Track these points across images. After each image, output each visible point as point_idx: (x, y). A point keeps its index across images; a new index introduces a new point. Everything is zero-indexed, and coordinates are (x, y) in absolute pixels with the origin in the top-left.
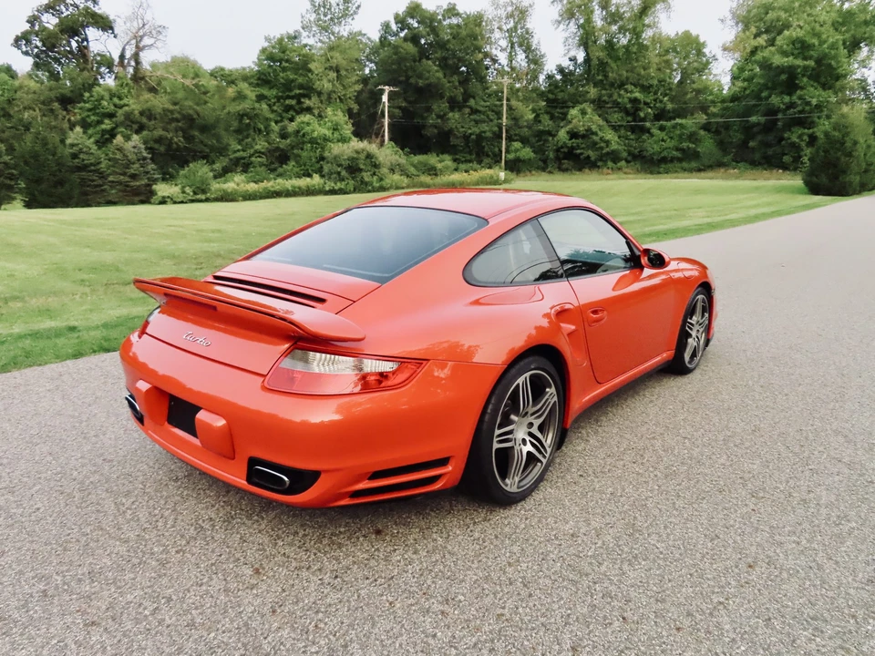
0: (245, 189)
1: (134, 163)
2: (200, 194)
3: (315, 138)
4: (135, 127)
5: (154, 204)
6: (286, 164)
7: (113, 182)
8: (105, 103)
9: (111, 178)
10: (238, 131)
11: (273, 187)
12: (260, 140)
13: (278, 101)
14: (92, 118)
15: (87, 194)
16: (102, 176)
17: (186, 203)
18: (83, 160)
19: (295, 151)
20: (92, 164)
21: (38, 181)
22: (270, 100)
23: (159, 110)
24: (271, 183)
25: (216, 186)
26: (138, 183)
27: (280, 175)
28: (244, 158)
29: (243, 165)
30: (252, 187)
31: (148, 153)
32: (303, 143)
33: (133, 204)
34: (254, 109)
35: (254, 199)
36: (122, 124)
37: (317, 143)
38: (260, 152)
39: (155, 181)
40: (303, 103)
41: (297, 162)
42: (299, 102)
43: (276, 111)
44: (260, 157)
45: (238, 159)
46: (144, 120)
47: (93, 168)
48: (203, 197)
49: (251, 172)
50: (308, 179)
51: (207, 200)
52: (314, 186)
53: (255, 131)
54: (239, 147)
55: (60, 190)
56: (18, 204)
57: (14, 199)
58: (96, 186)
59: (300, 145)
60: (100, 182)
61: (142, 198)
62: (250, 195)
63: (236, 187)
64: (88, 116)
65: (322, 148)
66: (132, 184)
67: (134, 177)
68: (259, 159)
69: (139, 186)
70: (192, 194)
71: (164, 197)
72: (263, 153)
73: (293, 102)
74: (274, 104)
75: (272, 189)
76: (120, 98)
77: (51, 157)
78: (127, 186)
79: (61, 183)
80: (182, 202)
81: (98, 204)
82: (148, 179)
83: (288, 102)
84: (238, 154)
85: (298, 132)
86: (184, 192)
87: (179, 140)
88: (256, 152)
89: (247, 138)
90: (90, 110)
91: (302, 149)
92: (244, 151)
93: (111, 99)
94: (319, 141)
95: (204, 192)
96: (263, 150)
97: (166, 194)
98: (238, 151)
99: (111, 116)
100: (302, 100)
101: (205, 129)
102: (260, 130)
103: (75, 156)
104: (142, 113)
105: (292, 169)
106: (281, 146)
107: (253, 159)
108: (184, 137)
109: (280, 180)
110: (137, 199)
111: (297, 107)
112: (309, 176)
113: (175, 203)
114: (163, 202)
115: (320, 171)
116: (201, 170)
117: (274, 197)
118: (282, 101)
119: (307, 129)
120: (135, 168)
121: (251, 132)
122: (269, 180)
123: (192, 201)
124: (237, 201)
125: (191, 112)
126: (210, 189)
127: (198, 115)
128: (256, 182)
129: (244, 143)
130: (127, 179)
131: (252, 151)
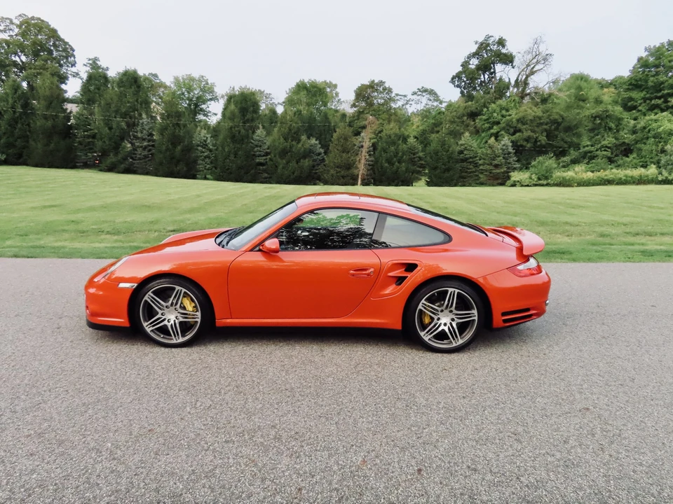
0: (581, 177)
1: (499, 156)
2: (544, 180)
3: (660, 133)
4: (512, 130)
5: (507, 186)
6: (628, 157)
7: (482, 170)
8: (495, 115)
9: (481, 167)
10: (592, 130)
11: (606, 175)
12: (609, 137)
13: (645, 102)
14: (486, 125)
15: (465, 178)
16: (476, 165)
17: (531, 186)
18: (466, 155)
19: (638, 146)
20: (471, 158)
21: (435, 168)
22: (637, 102)
23: (530, 118)
24: (607, 172)
25: (559, 174)
26: (498, 171)
27: (618, 166)
28: (590, 152)
29: (588, 157)
30: (590, 175)
31: (513, 149)
32: (647, 138)
33: (493, 185)
34: (607, 111)
35: (587, 186)
36: (504, 129)
37: (661, 138)
38: (606, 147)
39: (515, 169)
40: (669, 102)
41: (638, 156)
42: (666, 102)
43: (641, 111)
44: (605, 150)
45: (586, 153)
46: (520, 125)
47: (471, 160)
48: (545, 182)
49: (592, 163)
50: (643, 170)
51: (548, 185)
52: (647, 176)
53: (605, 130)
54: (589, 143)
55: (446, 175)
56: (422, 182)
57: (421, 179)
58: (471, 172)
59: (644, 140)
60: (474, 170)
61: (500, 181)
62: (585, 182)
63: (574, 175)
64: (484, 124)
65: (665, 142)
66: (494, 171)
67: (496, 166)
68: (605, 153)
69: (499, 173)
70: (536, 179)
71: (515, 181)
72: (609, 148)
73: (659, 102)
74: (641, 104)
75: (606, 178)
76: (507, 110)
77: (444, 153)
78: (491, 173)
79: (448, 170)
80: (528, 186)
81: (470, 185)
82: (508, 168)
83: (653, 102)
84: (586, 149)
85: (645, 128)
86: (530, 178)
87: (543, 139)
88: (602, 147)
89: (598, 135)
90: (485, 120)
91: (645, 144)
92: (592, 146)
93: (501, 112)
94: (663, 136)
95: (546, 178)
96: (609, 145)
97: (517, 179)
98: (587, 146)
99: (498, 123)
100: (669, 99)
101: (568, 129)
102: (610, 129)
103: (461, 152)
104: (518, 121)
105: (631, 161)
106: (626, 141)
107: (599, 152)
108: (547, 136)
109: (614, 171)
110: (496, 182)
111: (663, 106)
112: (645, 166)
113: (522, 186)
114: (514, 185)
115: (658, 163)
116: (548, 161)
117: (606, 185)
118: (648, 101)
119: (654, 125)
120: (500, 160)
121: (602, 130)
122: (605, 170)
123: (536, 185)
124: (573, 186)
125: (557, 117)
126: (551, 177)
127: (563, 119)
128: (593, 172)
129: (594, 140)
130: (491, 168)
131: (599, 145)
